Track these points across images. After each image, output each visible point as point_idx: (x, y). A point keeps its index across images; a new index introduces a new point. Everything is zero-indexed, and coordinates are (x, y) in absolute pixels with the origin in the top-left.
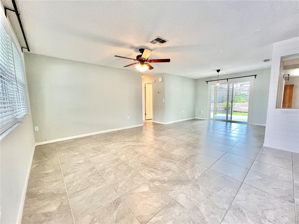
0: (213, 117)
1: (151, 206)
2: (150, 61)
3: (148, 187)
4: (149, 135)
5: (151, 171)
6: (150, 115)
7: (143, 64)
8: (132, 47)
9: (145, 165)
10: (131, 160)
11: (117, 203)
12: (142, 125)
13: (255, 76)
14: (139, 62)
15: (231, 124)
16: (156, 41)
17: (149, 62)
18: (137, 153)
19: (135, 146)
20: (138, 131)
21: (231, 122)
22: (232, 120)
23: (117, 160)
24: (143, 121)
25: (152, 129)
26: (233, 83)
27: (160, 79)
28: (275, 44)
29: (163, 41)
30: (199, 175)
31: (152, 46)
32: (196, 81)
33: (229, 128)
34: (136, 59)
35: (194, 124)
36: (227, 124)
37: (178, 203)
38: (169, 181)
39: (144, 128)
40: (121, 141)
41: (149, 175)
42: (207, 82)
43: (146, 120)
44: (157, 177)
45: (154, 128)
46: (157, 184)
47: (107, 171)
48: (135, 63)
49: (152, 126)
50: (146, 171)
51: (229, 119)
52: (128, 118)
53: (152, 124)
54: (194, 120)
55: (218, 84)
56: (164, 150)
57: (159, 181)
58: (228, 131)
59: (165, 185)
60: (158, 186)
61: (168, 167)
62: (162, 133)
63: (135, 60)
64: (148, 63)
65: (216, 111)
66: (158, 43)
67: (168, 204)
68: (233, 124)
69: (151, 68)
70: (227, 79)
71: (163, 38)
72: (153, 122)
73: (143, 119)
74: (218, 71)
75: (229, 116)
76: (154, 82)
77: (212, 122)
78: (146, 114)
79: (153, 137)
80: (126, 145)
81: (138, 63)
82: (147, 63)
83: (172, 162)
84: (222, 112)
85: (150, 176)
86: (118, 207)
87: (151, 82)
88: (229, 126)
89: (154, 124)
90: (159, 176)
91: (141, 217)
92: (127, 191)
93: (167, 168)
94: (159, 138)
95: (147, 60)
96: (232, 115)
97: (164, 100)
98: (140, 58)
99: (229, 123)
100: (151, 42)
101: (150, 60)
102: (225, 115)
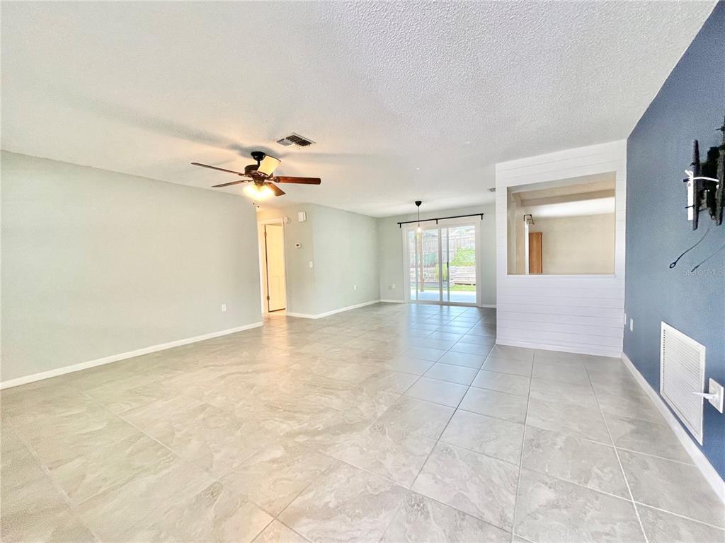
0: (415, 296)
1: (291, 480)
2: (278, 179)
3: (283, 449)
4: (278, 347)
5: (287, 418)
6: (279, 300)
7: (262, 184)
8: (235, 147)
9: (272, 408)
10: (237, 402)
11: (213, 492)
12: (260, 324)
13: (482, 215)
14: (251, 179)
15: (449, 309)
16: (289, 141)
17: (275, 181)
18: (251, 387)
19: (247, 373)
20: (252, 338)
21: (449, 304)
22: (451, 301)
23: (203, 408)
24: (263, 316)
25: (285, 332)
26: (447, 226)
27: (301, 216)
28: (499, 166)
29: (304, 143)
30: (385, 409)
31: (280, 149)
32: (379, 221)
33: (445, 318)
34: (244, 173)
35: (379, 313)
36: (441, 308)
37: (345, 463)
38: (327, 430)
39: (265, 331)
40: (205, 365)
41: (284, 426)
42: (400, 223)
43: (269, 312)
44: (301, 426)
45: (289, 329)
46: (301, 439)
47: (178, 435)
48: (243, 181)
49: (285, 325)
50: (276, 419)
51: (445, 300)
52: (224, 308)
53: (285, 319)
54: (380, 305)
55: (419, 230)
56: (315, 372)
57: (305, 433)
58: (445, 322)
59: (318, 438)
60: (304, 442)
61: (325, 405)
62: (309, 338)
63: (241, 175)
64: (273, 182)
65: (422, 284)
66: (294, 144)
67: (324, 469)
68: (452, 307)
69: (280, 193)
70: (437, 219)
71: (305, 136)
72: (287, 317)
73: (263, 311)
74: (418, 203)
75: (445, 292)
76: (286, 221)
77: (414, 306)
78: (268, 298)
79: (290, 348)
80: (224, 373)
81: (249, 181)
82: (270, 183)
83: (331, 393)
84: (431, 285)
85: (286, 427)
86: (215, 500)
87: (280, 220)
88: (445, 313)
89: (290, 320)
90: (306, 424)
91: (270, 503)
92: (235, 465)
93: (323, 406)
94: (302, 351)
95: (272, 175)
96: (450, 292)
97: (311, 263)
98: (254, 171)
99: (445, 307)
100: (279, 142)
101: (278, 177)
102: (438, 292)
